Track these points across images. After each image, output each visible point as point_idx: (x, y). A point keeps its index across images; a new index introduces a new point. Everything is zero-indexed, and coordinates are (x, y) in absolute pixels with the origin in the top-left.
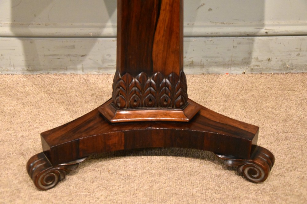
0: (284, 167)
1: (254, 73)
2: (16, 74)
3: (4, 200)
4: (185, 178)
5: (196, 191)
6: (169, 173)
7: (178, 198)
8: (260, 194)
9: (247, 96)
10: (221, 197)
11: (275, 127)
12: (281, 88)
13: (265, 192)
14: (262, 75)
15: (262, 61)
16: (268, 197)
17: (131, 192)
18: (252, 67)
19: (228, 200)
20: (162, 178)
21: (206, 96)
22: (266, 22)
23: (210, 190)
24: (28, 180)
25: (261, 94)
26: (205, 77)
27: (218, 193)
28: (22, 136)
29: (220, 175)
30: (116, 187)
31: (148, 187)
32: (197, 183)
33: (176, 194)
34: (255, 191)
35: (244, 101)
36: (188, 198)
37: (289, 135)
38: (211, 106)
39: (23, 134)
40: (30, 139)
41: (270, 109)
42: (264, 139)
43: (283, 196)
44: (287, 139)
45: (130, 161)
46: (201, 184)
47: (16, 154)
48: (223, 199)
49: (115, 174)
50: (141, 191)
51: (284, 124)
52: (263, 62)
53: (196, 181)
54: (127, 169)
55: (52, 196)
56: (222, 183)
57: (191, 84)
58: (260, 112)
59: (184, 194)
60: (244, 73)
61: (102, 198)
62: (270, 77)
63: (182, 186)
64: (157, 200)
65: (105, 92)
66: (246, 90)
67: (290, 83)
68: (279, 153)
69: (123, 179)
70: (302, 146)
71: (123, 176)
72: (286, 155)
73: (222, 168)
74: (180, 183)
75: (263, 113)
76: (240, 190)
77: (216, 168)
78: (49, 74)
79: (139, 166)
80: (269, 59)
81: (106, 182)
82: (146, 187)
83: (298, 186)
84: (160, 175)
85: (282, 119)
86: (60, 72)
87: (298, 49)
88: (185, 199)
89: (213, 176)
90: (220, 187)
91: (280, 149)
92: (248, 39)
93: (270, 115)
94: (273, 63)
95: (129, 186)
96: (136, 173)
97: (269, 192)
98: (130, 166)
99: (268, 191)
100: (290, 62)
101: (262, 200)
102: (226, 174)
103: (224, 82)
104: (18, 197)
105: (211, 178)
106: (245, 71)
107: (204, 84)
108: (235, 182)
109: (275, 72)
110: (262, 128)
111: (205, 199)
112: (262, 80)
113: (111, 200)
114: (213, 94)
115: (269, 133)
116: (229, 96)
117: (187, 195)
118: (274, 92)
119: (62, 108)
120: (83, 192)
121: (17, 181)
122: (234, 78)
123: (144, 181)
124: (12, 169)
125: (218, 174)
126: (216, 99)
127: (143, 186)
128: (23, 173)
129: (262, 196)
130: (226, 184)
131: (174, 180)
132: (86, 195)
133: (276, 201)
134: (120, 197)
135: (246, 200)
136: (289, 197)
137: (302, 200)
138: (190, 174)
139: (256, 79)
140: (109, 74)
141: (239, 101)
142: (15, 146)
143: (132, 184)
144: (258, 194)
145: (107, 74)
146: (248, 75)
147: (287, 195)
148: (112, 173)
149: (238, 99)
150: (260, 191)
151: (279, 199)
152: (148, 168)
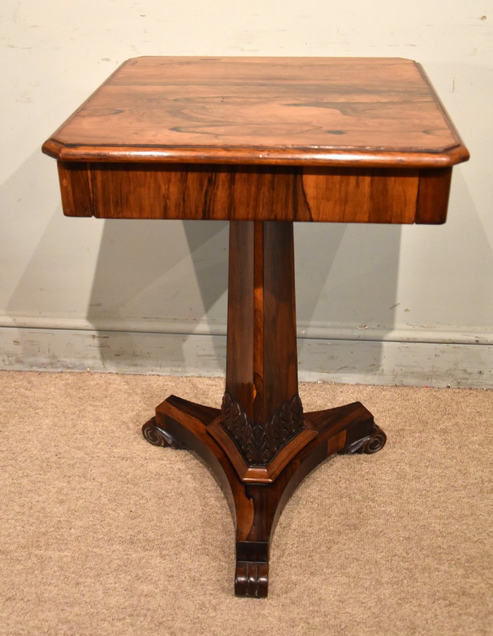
0: (485, 531)
1: (461, 387)
2: (162, 376)
3: (169, 552)
4: (368, 539)
5: (380, 557)
6: (349, 532)
7: (360, 565)
8: (454, 566)
9: (450, 424)
10: (408, 567)
11: (480, 473)
14: (472, 392)
15: (472, 373)
16: (462, 570)
17: (306, 554)
18: (459, 380)
19: (417, 570)
20: (341, 538)
21: (398, 421)
22: (478, 328)
23: (396, 557)
25: (467, 422)
26: (398, 391)
27: (406, 561)
28: (179, 469)
29: (409, 537)
30: (289, 545)
31: (326, 549)
32: (382, 547)
33: (358, 560)
35: (445, 431)
36: (371, 566)
38: (404, 437)
41: (477, 446)
42: (465, 490)
43: (479, 569)
45: (305, 512)
46: (386, 549)
47: (175, 493)
48: (411, 569)
49: (288, 528)
50: (318, 553)
52: (472, 376)
53: (382, 545)
54: (301, 523)
56: (411, 549)
57: (379, 402)
58: (464, 450)
59: (367, 560)
60: (449, 387)
62: (481, 394)
63: (365, 549)
64: (336, 566)
66: (449, 414)
68: (482, 512)
69: (297, 536)
71: (297, 532)
72: (489, 513)
74: (362, 545)
75: (468, 451)
76: (431, 558)
79: (315, 519)
80: (481, 372)
82: (323, 548)
84: (339, 533)
85: (490, 462)
88: (367, 567)
89: (401, 539)
90: (408, 554)
91: (483, 505)
93: (476, 456)
94: (484, 377)
95: (304, 546)
96: (311, 529)
97: (465, 563)
98: (304, 519)
99: (463, 562)
101: (456, 573)
103: (423, 400)
104: (183, 549)
105: (399, 541)
106: (449, 385)
107: (396, 403)
108: (426, 548)
109: (488, 387)
110: (465, 474)
111: (391, 569)
112: (471, 400)
113: (284, 562)
114: (407, 420)
115: (472, 482)
116: (427, 423)
117: (370, 562)
118: (484, 420)
121: (180, 530)
122: (434, 393)
123: (321, 540)
124: (172, 514)
125: (407, 536)
126: (410, 426)
127: (319, 548)
129: (455, 568)
130: (416, 550)
131: (356, 542)
133: (471, 575)
134: (294, 558)
135: (437, 573)
136: (487, 571)
139: (463, 397)
141: (439, 431)
142: (172, 482)
143: (307, 543)
144: (451, 565)
146: (454, 390)
147: (484, 569)
148: (284, 528)
149: (438, 428)
150: (453, 562)
151: (475, 574)
152: (326, 523)
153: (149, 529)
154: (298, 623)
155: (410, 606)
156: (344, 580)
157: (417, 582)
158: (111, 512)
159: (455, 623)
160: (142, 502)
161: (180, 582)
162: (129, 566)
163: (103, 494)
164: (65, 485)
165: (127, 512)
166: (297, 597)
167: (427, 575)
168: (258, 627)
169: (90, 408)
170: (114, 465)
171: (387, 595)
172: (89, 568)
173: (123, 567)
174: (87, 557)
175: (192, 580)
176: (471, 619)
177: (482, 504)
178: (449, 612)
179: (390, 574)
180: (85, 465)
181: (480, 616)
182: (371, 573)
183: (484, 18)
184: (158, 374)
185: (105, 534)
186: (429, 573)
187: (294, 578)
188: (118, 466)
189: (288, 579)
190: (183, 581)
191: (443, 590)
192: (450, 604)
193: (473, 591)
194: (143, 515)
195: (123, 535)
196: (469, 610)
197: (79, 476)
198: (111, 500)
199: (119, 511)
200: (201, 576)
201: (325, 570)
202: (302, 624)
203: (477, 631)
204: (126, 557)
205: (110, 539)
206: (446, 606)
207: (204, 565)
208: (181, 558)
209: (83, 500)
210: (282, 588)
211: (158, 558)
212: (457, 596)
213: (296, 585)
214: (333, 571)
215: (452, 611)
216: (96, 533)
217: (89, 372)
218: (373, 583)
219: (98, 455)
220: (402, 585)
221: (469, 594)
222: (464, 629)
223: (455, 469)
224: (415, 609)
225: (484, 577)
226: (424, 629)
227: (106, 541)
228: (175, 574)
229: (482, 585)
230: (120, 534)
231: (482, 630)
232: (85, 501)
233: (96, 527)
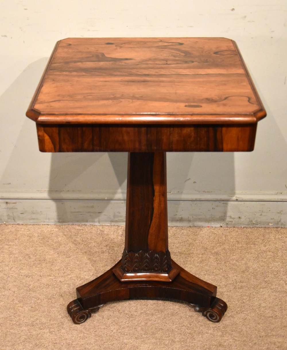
0: (235, 310)
1: (229, 226)
2: (50, 225)
3: (54, 330)
4: (169, 317)
5: (175, 327)
6: (158, 314)
7: (163, 332)
8: (216, 331)
9: (220, 249)
10: (190, 332)
11: (235, 277)
12: (246, 241)
13: (219, 329)
14: (235, 229)
15: (235, 218)
16: (220, 332)
17: (133, 327)
18: (227, 222)
19: (195, 334)
20: (153, 317)
21: (190, 248)
22: (237, 191)
23: (184, 327)
24: (68, 316)
25: (230, 247)
26: (191, 230)
27: (189, 329)
28: (60, 281)
29: (192, 316)
30: (123, 323)
31: (144, 324)
32: (176, 321)
33: (162, 329)
34: (213, 328)
35: (217, 253)
36: (169, 332)
37: (244, 284)
38: (193, 258)
39: (60, 280)
40: (65, 284)
41: (235, 262)
42: (226, 288)
43: (230, 332)
44: (242, 287)
45: (133, 304)
46: (178, 322)
47: (57, 295)
48: (192, 333)
49: (123, 313)
50: (140, 326)
51: (242, 275)
52: (235, 219)
53: (176, 320)
54: (131, 309)
55: (84, 328)
56: (192, 322)
57: (180, 237)
58: (227, 264)
59: (167, 329)
60: (222, 226)
61: (115, 331)
62: (240, 230)
63: (166, 323)
64: (150, 333)
65: (116, 243)
66: (220, 243)
67: (254, 237)
68: (234, 300)
69: (128, 317)
70: (250, 294)
71: (128, 315)
72: (238, 300)
73: (194, 311)
74: (165, 321)
75: (229, 265)
76: (203, 327)
77: (190, 310)
78: (74, 225)
79: (139, 307)
80: (240, 217)
81: (117, 319)
82: (143, 324)
83: (241, 325)
84: (153, 315)
85: (242, 271)
86: (82, 224)
87: (260, 211)
88: (167, 333)
89: (187, 316)
90: (190, 325)
91: (235, 296)
92: (223, 203)
93: (234, 267)
94: (242, 220)
95: (132, 323)
96: (137, 313)
97: (222, 328)
98: (133, 308)
99: (221, 328)
100: (255, 219)
101: (217, 334)
102: (196, 315)
103: (205, 235)
104: (63, 328)
105: (186, 317)
106: (222, 225)
107: (189, 237)
108: (201, 321)
109: (245, 226)
110: (226, 278)
111: (180, 333)
112: (234, 234)
113: (120, 332)
114: (195, 247)
115: (230, 283)
116: (207, 248)
117: (169, 330)
118: (240, 246)
119: (85, 258)
120: (102, 326)
121: (61, 317)
122: (213, 230)
123: (142, 319)
124: (56, 308)
125: (191, 315)
126: (197, 251)
127: (141, 323)
128: (64, 311)
129: (217, 332)
130: (195, 322)
131: (161, 319)
132: (104, 328)
133: (225, 335)
134: (126, 330)
135: (206, 334)
136: (234, 333)
137: (241, 334)
138: (172, 315)
139: (229, 232)
140: (119, 225)
141: (213, 253)
142: (56, 289)
143: (133, 321)
144: (214, 330)
145: (117, 226)
146: (224, 228)
147: (233, 331)
148: (121, 313)
149: (213, 252)
150: (216, 328)
151: (227, 334)
152: (145, 309)
153: (43, 317)
156: (153, 340)
157: (195, 340)
158: (20, 308)
160: (39, 301)
161: (61, 346)
162: (31, 339)
163: (15, 298)
165: (30, 308)
167: (200, 336)
169: (6, 247)
170: (22, 281)
171: (178, 348)
172: (8, 341)
173: (28, 339)
174: (6, 335)
175: (68, 345)
177: (235, 295)
179: (180, 336)
180: (4, 281)
182: (169, 336)
183: (233, 9)
184: (47, 223)
185: (17, 321)
186: (202, 335)
187: (125, 341)
188: (24, 281)
189: (122, 342)
190: (62, 346)
191: (209, 344)
193: (225, 344)
194: (39, 309)
195: (27, 321)
198: (20, 301)
199: (25, 307)
200: (73, 342)
201: (143, 336)
204: (29, 334)
205: (20, 324)
207: (75, 336)
208: (61, 333)
209: (4, 302)
211: (48, 333)
212: (216, 347)
213: (126, 345)
214: (148, 336)
216: (11, 321)
217: (5, 224)
218: (170, 342)
219: (12, 275)
220: (186, 343)
221: (223, 345)
223: (221, 276)
225: (232, 336)
227: (18, 325)
228: (58, 342)
229: (231, 340)
230: (25, 321)
232: (5, 303)
233: (12, 317)
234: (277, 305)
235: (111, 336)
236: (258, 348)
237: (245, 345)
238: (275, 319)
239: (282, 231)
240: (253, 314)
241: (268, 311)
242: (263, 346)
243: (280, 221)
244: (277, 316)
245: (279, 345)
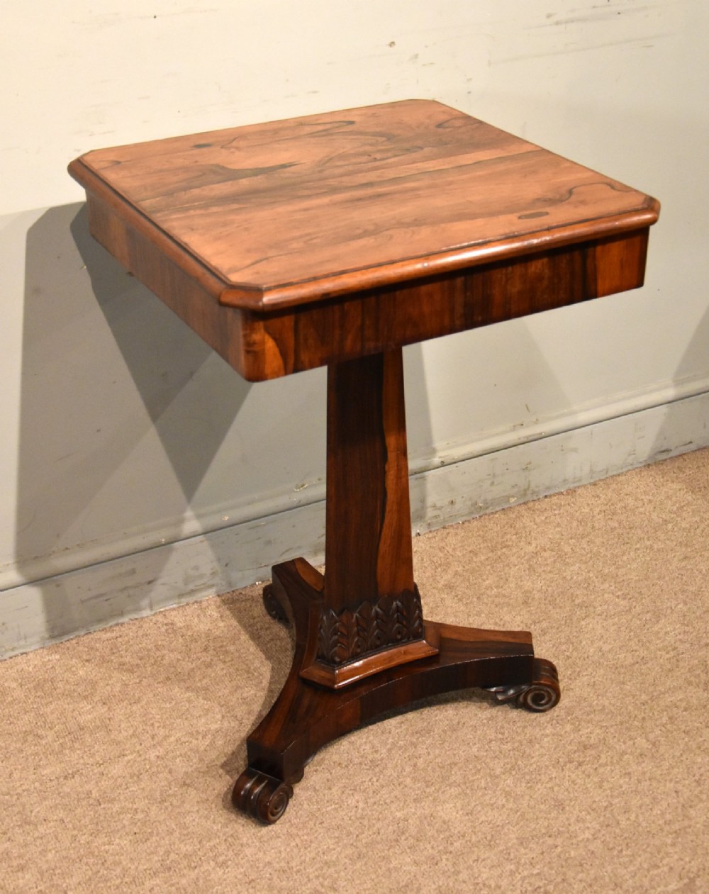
1: (433, 529)
2: (32, 652)
3: (226, 856)
4: (450, 737)
5: (476, 750)
6: (424, 738)
7: (461, 768)
8: (558, 725)
9: (450, 576)
10: (513, 747)
11: (519, 618)
12: (488, 546)
13: (562, 720)
14: (448, 531)
15: (443, 507)
16: (569, 725)
17: (394, 783)
18: (429, 521)
19: (524, 746)
20: (420, 749)
22: (438, 444)
23: (493, 742)
24: (235, 818)
25: (467, 567)
27: (507, 742)
28: (158, 757)
29: (492, 716)
30: (367, 783)
31: (412, 768)
32: (471, 738)
33: (455, 764)
34: (548, 723)
35: (449, 587)
36: (473, 764)
37: (544, 625)
39: (154, 754)
40: (174, 758)
41: (495, 590)
43: (585, 717)
46: (477, 739)
47: (175, 787)
48: (517, 748)
49: (351, 765)
50: (406, 776)
51: (528, 609)
52: (443, 509)
53: (468, 736)
54: (362, 752)
55: (290, 827)
56: (502, 727)
58: (485, 600)
59: (465, 759)
61: (361, 805)
62: (460, 530)
64: (436, 781)
65: (220, 637)
66: (440, 565)
67: (495, 534)
69: (368, 769)
70: (568, 636)
71: (365, 765)
73: (488, 706)
74: (448, 747)
75: (490, 599)
76: (529, 728)
77: (480, 708)
78: (90, 633)
79: (375, 742)
80: (452, 502)
81: (347, 781)
82: (408, 769)
83: (595, 697)
84: (414, 745)
85: (521, 602)
86: (110, 624)
87: (490, 475)
88: (470, 767)
89: (485, 721)
90: (503, 734)
91: (544, 651)
92: (416, 479)
93: (501, 601)
94: (458, 506)
95: (384, 775)
96: (379, 754)
98: (363, 747)
99: (564, 717)
100: (482, 498)
101: (564, 731)
102: (500, 713)
104: (242, 845)
105: (484, 725)
106: (418, 531)
108: (517, 720)
109: (464, 518)
111: (496, 757)
112: (452, 540)
113: (375, 803)
117: (470, 759)
118: (483, 558)
119: (177, 689)
120: (328, 807)
121: (220, 825)
123: (399, 761)
124: (193, 812)
125: (489, 716)
127: (403, 769)
128: (218, 811)
129: (561, 727)
130: (509, 726)
131: (439, 746)
132: (336, 809)
133: (580, 727)
134: (383, 794)
135: (546, 740)
136: (593, 715)
137: (607, 714)
138: (454, 729)
139: (442, 540)
140: (199, 600)
141: (443, 589)
142: (161, 776)
143: (385, 771)
144: (554, 725)
145: (196, 602)
146: (426, 536)
147: (588, 715)
148: (346, 767)
149: (440, 586)
150: (554, 721)
151: (583, 723)
152: (390, 740)
153: (177, 842)
154: (439, 858)
155: (542, 785)
156: (454, 791)
157: (533, 757)
158: (106, 847)
159: (596, 780)
160: (140, 816)
161: (269, 882)
163: (75, 832)
164: (7, 845)
165: (130, 837)
166: (418, 832)
167: (537, 746)
168: (399, 883)
170: (60, 790)
171: (512, 785)
175: (281, 872)
176: (609, 768)
177: (542, 650)
178: (584, 772)
179: (498, 763)
180: (16, 809)
181: (615, 761)
182: (479, 770)
184: (22, 651)
185: (122, 876)
186: (538, 743)
187: (398, 814)
188: (67, 789)
189: (394, 818)
190: (271, 879)
191: (563, 753)
192: (580, 764)
193: (592, 741)
194: (155, 832)
195: (148, 866)
196: (601, 761)
197: (20, 826)
198: (93, 833)
199: (118, 841)
200: (288, 863)
201: (428, 790)
202: (444, 857)
203: (621, 776)
205: (134, 878)
206: (577, 768)
207: (283, 849)
208: (247, 856)
209: (53, 852)
210: (394, 831)
211: (218, 869)
212: (581, 753)
213: (407, 821)
214: (437, 787)
215: (586, 769)
216: (106, 881)
218: (489, 779)
219: (24, 788)
220: (519, 768)
221: (591, 746)
222: (608, 781)
223: (490, 624)
224: (549, 785)
225: (595, 723)
226: (571, 800)
227: (131, 882)
228: (254, 876)
229: (598, 731)
230: (141, 868)
231: (626, 774)
232: (57, 852)
233: (101, 873)
234: (630, 640)
235: (362, 818)
236: (655, 724)
237: (628, 729)
238: (645, 664)
239: (537, 506)
240: (602, 671)
241: (623, 655)
242: (661, 718)
243: (529, 487)
244: (643, 658)
245: (684, 704)
